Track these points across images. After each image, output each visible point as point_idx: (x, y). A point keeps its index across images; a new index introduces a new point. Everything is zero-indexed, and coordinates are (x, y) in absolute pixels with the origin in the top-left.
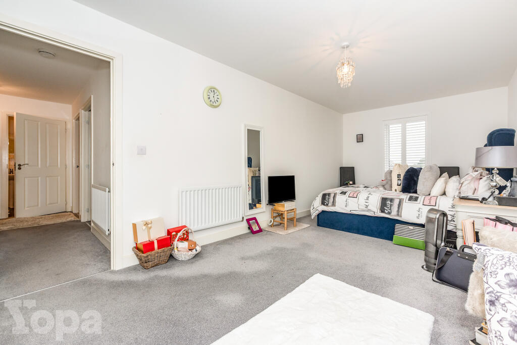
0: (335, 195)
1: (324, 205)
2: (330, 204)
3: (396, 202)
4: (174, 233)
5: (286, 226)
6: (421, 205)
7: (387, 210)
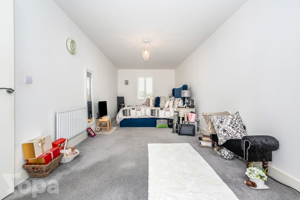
0: (130, 110)
1: (125, 116)
2: (128, 115)
3: (157, 111)
4: (59, 144)
5: (108, 129)
6: (165, 111)
7: (154, 115)
